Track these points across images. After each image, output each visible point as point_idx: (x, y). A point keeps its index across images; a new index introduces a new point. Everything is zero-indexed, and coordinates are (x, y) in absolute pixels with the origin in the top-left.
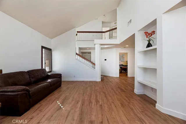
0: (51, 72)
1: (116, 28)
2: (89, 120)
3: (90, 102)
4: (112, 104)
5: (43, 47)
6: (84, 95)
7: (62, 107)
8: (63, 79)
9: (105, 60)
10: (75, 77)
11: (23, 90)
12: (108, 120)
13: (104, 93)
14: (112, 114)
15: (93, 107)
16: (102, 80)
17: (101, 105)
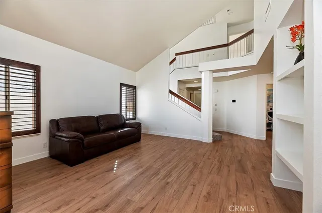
0: (134, 119)
1: (252, 31)
2: (128, 198)
3: (156, 174)
4: (190, 188)
5: (122, 85)
6: (159, 160)
7: (115, 169)
8: (143, 131)
9: (234, 101)
10: (166, 129)
11: (75, 137)
12: (154, 209)
13: (195, 165)
14: (170, 204)
15: (153, 181)
16: (216, 140)
17: (168, 183)
